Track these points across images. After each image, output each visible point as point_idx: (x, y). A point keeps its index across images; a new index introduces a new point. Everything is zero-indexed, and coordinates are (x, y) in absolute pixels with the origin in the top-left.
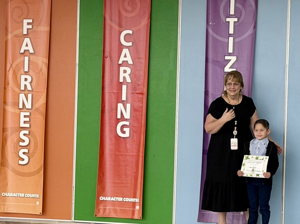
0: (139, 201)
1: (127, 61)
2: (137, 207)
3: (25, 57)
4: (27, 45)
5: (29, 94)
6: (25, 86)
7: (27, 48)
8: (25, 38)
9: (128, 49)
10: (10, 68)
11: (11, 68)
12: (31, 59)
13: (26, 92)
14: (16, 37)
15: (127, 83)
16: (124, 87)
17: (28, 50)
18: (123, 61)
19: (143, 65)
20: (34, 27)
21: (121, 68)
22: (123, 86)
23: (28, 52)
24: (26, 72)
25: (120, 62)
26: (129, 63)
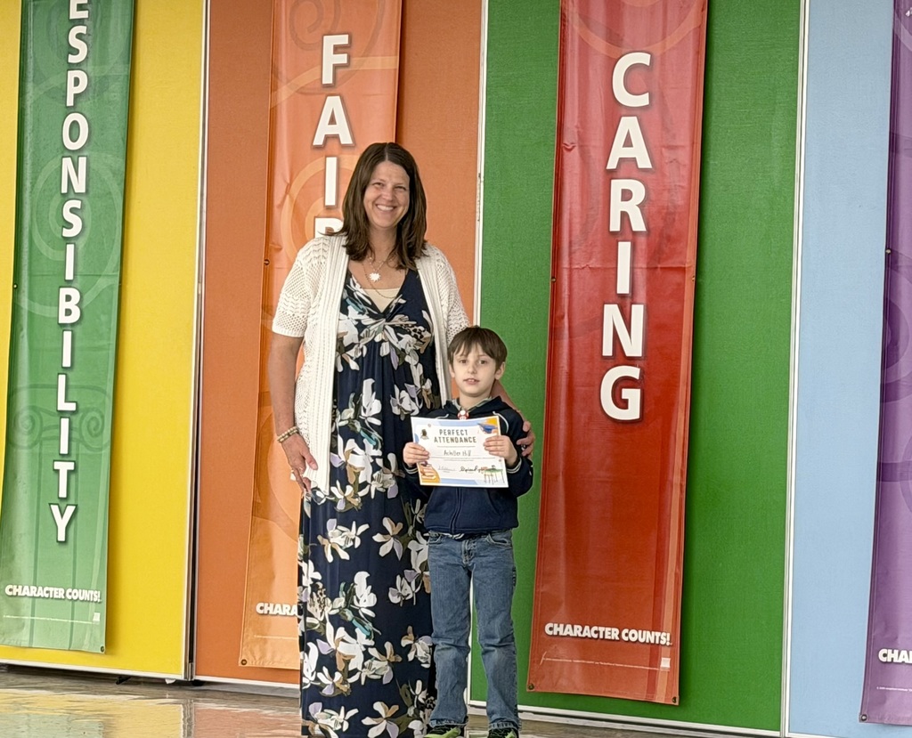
0: (670, 642)
1: (635, 158)
2: (665, 663)
3: (328, 159)
4: (332, 121)
7: (332, 130)
8: (329, 98)
9: (635, 118)
10: (284, 198)
11: (288, 197)
12: (343, 164)
14: (302, 93)
15: (635, 233)
16: (624, 249)
17: (336, 137)
18: (621, 160)
19: (685, 172)
20: (355, 60)
21: (613, 181)
22: (620, 244)
23: (336, 142)
24: (329, 208)
25: (612, 165)
26: (640, 166)
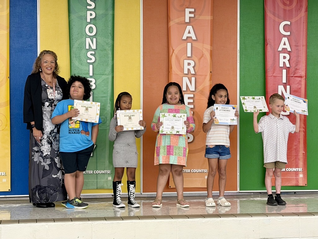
0: (302, 170)
1: (286, 48)
2: (301, 176)
3: (188, 43)
5: (192, 78)
6: (189, 70)
7: (189, 35)
8: (188, 26)
9: (286, 38)
11: (173, 53)
12: (193, 45)
13: (190, 76)
15: (287, 67)
17: (191, 37)
18: (283, 49)
20: (196, 16)
21: (281, 54)
22: (283, 70)
23: (190, 39)
24: (189, 57)
25: (280, 49)
26: (288, 50)
